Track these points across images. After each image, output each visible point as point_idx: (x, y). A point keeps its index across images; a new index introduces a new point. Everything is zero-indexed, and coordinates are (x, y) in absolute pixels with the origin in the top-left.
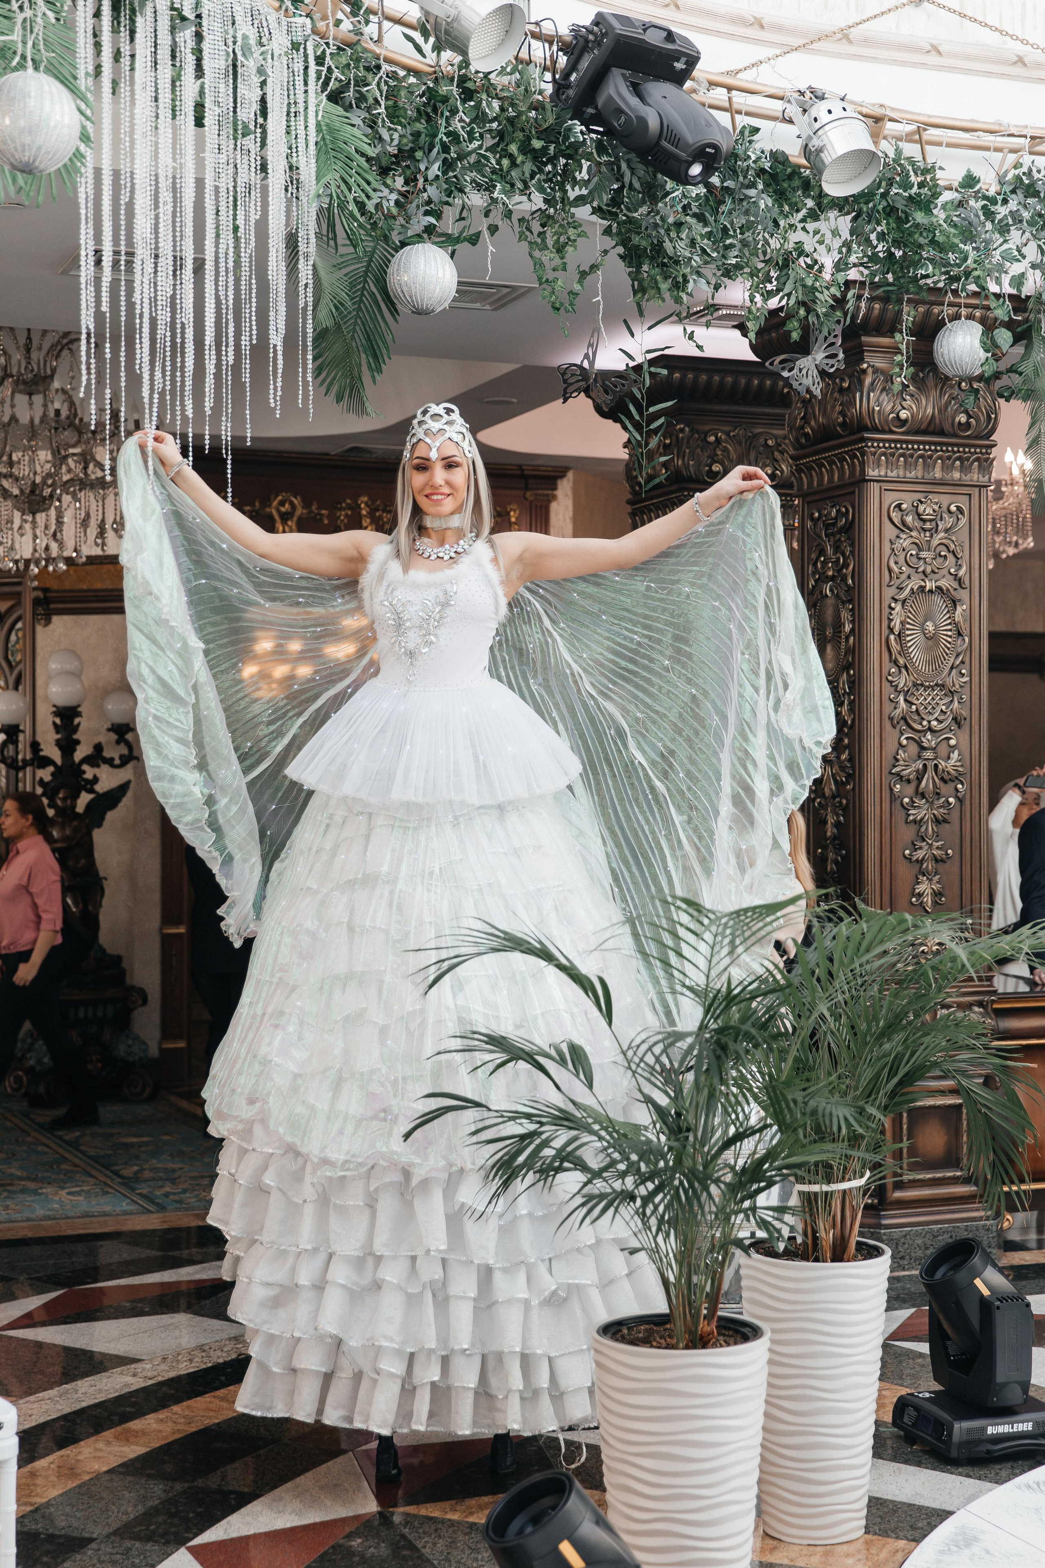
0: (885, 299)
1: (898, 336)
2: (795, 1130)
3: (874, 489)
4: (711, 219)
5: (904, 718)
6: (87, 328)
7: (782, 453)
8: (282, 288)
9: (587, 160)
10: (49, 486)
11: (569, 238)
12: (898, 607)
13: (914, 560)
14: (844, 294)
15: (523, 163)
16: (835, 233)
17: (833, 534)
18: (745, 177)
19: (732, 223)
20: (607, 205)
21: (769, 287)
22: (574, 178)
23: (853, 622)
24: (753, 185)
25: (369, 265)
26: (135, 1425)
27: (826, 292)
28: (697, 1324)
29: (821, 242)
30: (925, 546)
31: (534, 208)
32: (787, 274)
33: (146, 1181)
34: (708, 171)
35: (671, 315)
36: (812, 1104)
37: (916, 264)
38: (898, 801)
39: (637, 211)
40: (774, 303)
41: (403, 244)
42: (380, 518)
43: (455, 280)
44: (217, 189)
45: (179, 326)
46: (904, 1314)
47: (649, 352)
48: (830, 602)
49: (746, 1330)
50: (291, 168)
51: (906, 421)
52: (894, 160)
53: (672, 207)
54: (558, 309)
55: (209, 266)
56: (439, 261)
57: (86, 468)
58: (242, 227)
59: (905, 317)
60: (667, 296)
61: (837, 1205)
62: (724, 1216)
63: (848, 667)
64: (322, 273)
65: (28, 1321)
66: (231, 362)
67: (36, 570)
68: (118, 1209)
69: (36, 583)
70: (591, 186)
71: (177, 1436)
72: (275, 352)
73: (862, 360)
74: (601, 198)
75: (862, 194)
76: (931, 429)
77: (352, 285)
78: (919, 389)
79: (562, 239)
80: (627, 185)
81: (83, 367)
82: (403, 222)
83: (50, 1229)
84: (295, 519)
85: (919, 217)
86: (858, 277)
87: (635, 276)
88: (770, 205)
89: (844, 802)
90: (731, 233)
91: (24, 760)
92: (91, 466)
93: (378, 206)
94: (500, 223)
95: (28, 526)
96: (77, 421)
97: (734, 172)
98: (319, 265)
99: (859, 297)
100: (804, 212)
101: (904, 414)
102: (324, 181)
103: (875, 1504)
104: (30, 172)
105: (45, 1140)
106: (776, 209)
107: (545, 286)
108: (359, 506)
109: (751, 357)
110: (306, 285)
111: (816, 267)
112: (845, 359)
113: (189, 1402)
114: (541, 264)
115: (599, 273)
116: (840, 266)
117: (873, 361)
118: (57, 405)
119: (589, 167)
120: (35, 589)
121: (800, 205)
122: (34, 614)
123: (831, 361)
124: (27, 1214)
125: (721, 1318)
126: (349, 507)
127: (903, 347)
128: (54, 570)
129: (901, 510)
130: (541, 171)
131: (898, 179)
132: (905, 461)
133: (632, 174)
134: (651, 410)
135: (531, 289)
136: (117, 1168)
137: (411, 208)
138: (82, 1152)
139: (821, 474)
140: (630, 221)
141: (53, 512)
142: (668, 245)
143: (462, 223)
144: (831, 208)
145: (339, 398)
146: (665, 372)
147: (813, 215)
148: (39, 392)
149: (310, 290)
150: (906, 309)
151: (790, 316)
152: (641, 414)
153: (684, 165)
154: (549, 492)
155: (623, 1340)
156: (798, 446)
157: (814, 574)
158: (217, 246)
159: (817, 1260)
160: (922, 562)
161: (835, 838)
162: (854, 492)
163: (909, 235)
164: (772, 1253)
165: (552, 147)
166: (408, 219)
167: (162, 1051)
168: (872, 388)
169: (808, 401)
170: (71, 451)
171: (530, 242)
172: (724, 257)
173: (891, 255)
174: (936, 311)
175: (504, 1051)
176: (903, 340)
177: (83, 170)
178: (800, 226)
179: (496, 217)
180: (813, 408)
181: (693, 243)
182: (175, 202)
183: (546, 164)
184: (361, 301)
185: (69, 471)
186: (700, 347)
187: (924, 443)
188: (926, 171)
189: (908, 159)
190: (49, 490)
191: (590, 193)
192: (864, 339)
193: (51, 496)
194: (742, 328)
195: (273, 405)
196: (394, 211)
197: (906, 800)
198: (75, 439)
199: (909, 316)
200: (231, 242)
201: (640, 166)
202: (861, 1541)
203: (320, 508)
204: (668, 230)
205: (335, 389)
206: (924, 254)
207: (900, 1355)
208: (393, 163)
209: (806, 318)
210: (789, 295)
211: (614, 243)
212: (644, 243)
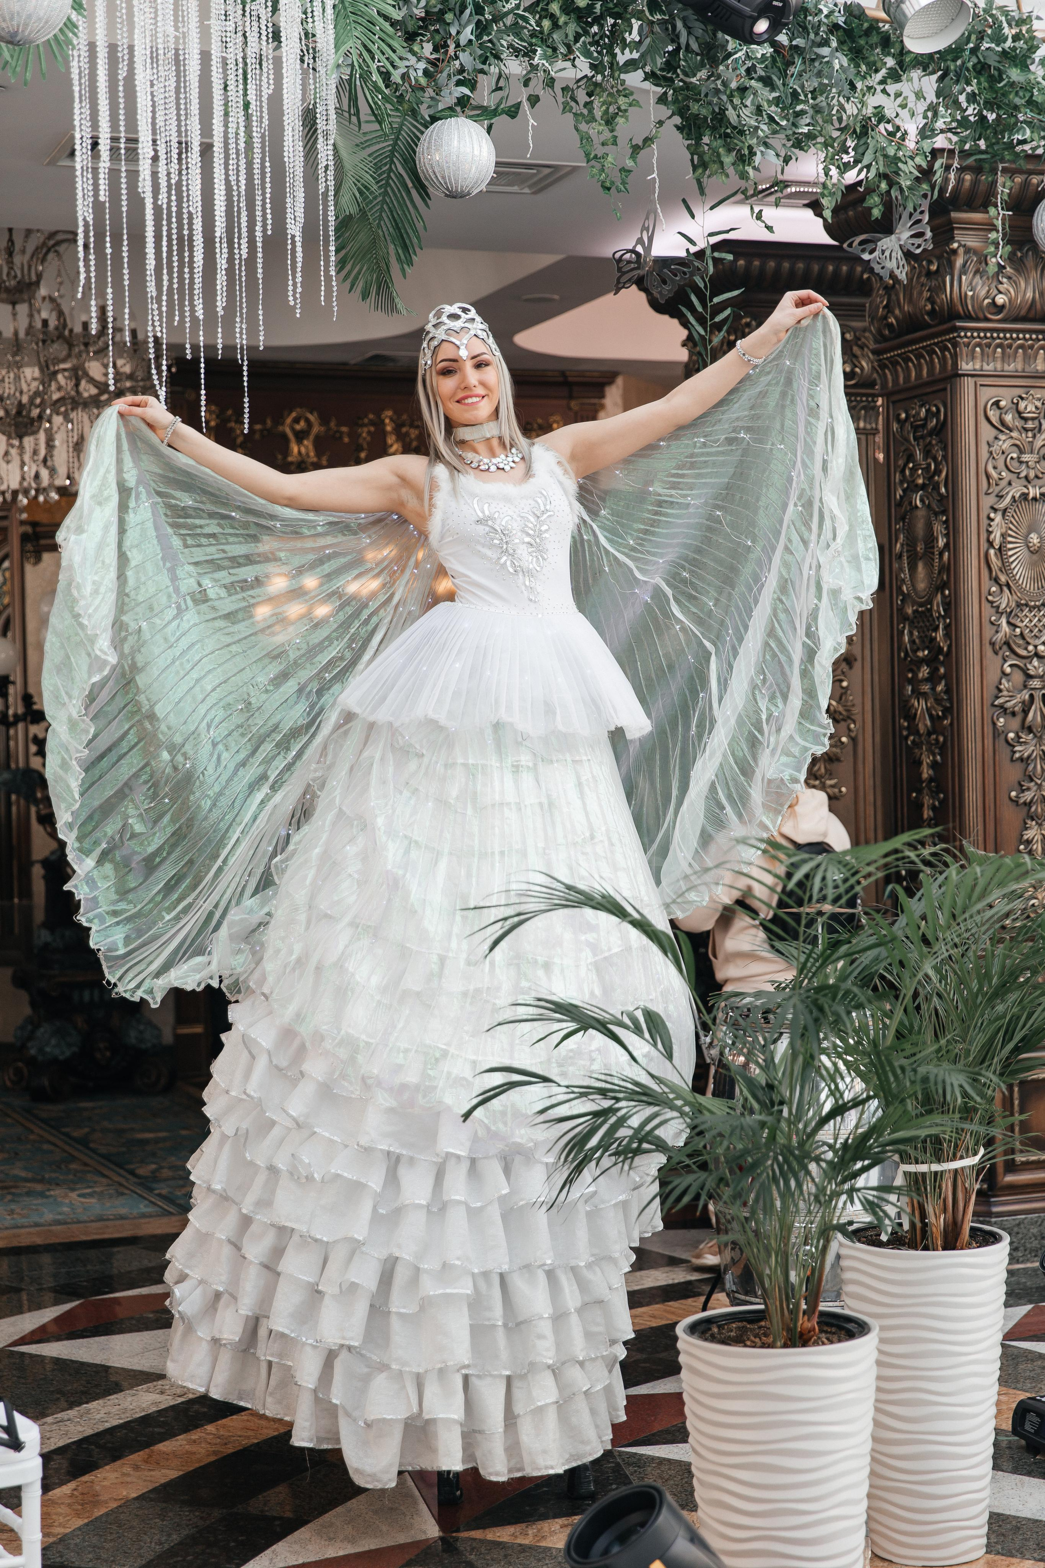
0: (977, 170)
1: (992, 211)
2: (903, 1101)
3: (968, 384)
4: (779, 83)
5: (1007, 643)
6: (84, 219)
7: (861, 348)
8: (299, 171)
9: (638, 19)
10: (37, 407)
11: (619, 108)
12: (998, 518)
13: (1015, 464)
14: (931, 164)
15: (566, 23)
16: (919, 95)
17: (923, 437)
18: (817, 34)
19: (802, 87)
20: (661, 70)
21: (846, 158)
22: (624, 40)
23: (947, 535)
24: (825, 43)
25: (396, 144)
26: (164, 1447)
27: (910, 162)
28: (796, 1321)
29: (903, 106)
30: (1027, 448)
31: (579, 76)
32: (866, 143)
33: (166, 1180)
34: (775, 28)
35: (735, 193)
36: (922, 1070)
37: (1012, 128)
38: (1002, 737)
39: (695, 75)
40: (851, 177)
41: (434, 119)
42: (407, 434)
43: (493, 159)
44: (224, 62)
45: (185, 216)
46: (1023, 1310)
47: (711, 234)
48: (921, 513)
49: (850, 1326)
50: (306, 34)
51: (1003, 306)
52: (984, 10)
53: (734, 70)
54: (609, 189)
55: (218, 148)
56: (475, 137)
57: (77, 385)
58: (253, 102)
59: (1000, 189)
60: (731, 171)
61: (947, 1186)
62: (824, 1199)
63: (944, 585)
64: (344, 153)
65: (40, 1335)
66: (245, 256)
67: (25, 501)
68: (135, 1212)
69: (24, 516)
70: (643, 48)
71: (213, 1458)
72: (293, 243)
73: (952, 239)
74: (654, 62)
75: (949, 50)
76: (1032, 315)
77: (377, 167)
78: (1016, 270)
79: (612, 109)
80: (683, 46)
81: (81, 264)
82: (433, 94)
83: (62, 1234)
84: (312, 437)
85: (1014, 74)
86: (946, 145)
87: (694, 150)
88: (845, 64)
89: (941, 739)
90: (802, 97)
91: (15, 715)
92: (83, 383)
93: (405, 76)
94: (541, 93)
95: (14, 452)
96: (67, 333)
97: (804, 29)
98: (340, 144)
99: (948, 168)
100: (883, 72)
101: (1000, 299)
102: (343, 49)
103: (997, 1520)
104: (17, 44)
105: (52, 1139)
106: (853, 70)
107: (593, 163)
108: (383, 422)
109: (825, 239)
110: (327, 167)
111: (899, 135)
112: (933, 238)
113: (224, 1421)
114: (589, 138)
115: (654, 146)
116: (926, 132)
117: (964, 240)
118: (44, 315)
119: (641, 27)
120: (22, 523)
121: (879, 65)
122: (23, 552)
123: (917, 241)
124: (36, 1219)
125: (823, 1314)
126: (372, 423)
127: (999, 223)
128: (46, 501)
129: (999, 408)
130: (586, 33)
131: (989, 31)
132: (1003, 353)
133: (689, 33)
134: (716, 300)
135: (575, 169)
136: (132, 1167)
137: (442, 77)
138: (93, 1151)
139: (907, 371)
140: (688, 86)
141: (42, 436)
142: (731, 114)
143: (499, 94)
144: (914, 67)
145: (365, 295)
146: (730, 257)
147: (894, 76)
148: (23, 301)
149: (331, 173)
150: (1000, 179)
151: (870, 191)
152: (704, 306)
153: (748, 22)
154: (596, 401)
155: (713, 1339)
156: (880, 338)
157: (901, 482)
158: (226, 126)
159: (926, 1248)
160: (1024, 466)
161: (931, 780)
162: (945, 389)
163: (1003, 95)
164: (876, 1243)
165: (598, 6)
166: (438, 91)
167: (177, 1037)
168: (964, 270)
169: (892, 287)
170: (62, 366)
171: (575, 114)
172: (794, 125)
173: (983, 118)
174: (1035, 181)
175: (573, 1020)
176: (998, 215)
177: (75, 42)
178: (879, 88)
179: (537, 86)
180: (897, 295)
181: (759, 110)
182: (178, 76)
183: (591, 25)
184: (388, 184)
185: (59, 388)
186: (769, 228)
187: (1024, 331)
188: (1021, 22)
189: (1001, 8)
190: (38, 411)
191: (642, 56)
192: (954, 215)
193: (40, 417)
194: (815, 206)
195: (292, 303)
196: (423, 81)
197: (1011, 735)
198: (64, 353)
199: (1004, 187)
200: (242, 120)
201: (698, 25)
202: (982, 1562)
203: (339, 424)
204: (731, 97)
205: (360, 285)
206: (1021, 117)
207: (1017, 1357)
208: (420, 27)
209: (888, 192)
210: (868, 167)
211: (670, 112)
212: (704, 112)
